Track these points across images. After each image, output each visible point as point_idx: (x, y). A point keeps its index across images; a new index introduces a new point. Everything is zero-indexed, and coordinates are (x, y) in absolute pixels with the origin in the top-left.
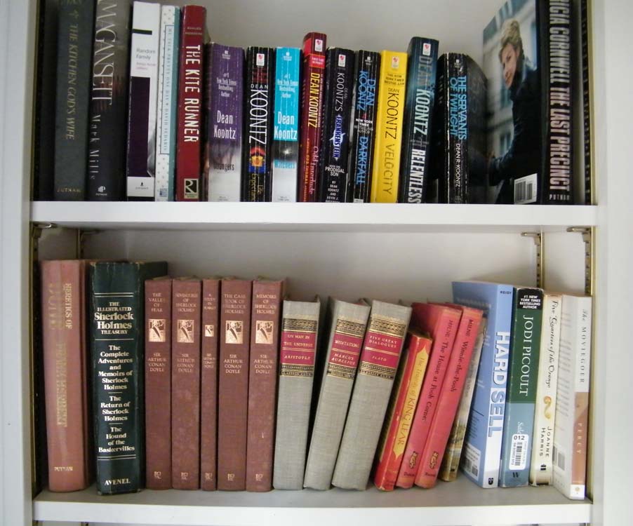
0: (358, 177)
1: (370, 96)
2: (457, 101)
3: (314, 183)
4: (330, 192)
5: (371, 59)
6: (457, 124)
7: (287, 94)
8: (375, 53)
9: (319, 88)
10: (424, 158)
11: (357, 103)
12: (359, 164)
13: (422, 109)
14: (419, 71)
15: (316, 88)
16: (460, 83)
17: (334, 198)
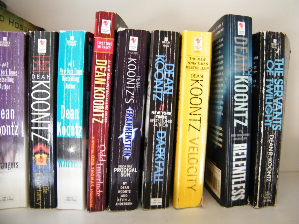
0: (155, 176)
1: (168, 83)
2: (273, 87)
3: (101, 184)
4: (120, 194)
5: (169, 40)
6: (272, 113)
7: (70, 85)
8: (174, 33)
9: (106, 77)
10: (245, 152)
11: (152, 93)
12: (156, 162)
13: (241, 97)
14: (235, 54)
15: (103, 77)
16: (277, 66)
17: (126, 200)
